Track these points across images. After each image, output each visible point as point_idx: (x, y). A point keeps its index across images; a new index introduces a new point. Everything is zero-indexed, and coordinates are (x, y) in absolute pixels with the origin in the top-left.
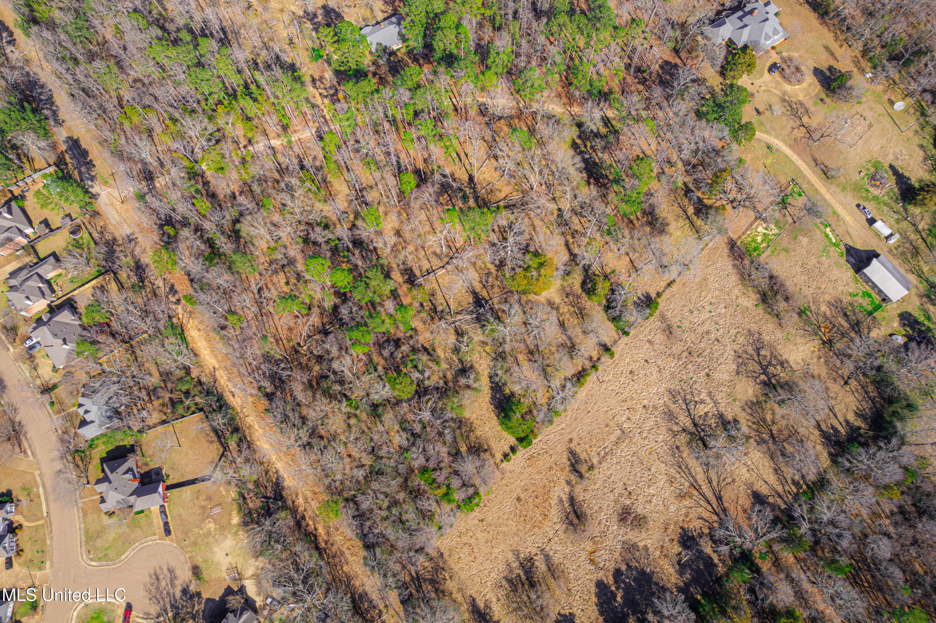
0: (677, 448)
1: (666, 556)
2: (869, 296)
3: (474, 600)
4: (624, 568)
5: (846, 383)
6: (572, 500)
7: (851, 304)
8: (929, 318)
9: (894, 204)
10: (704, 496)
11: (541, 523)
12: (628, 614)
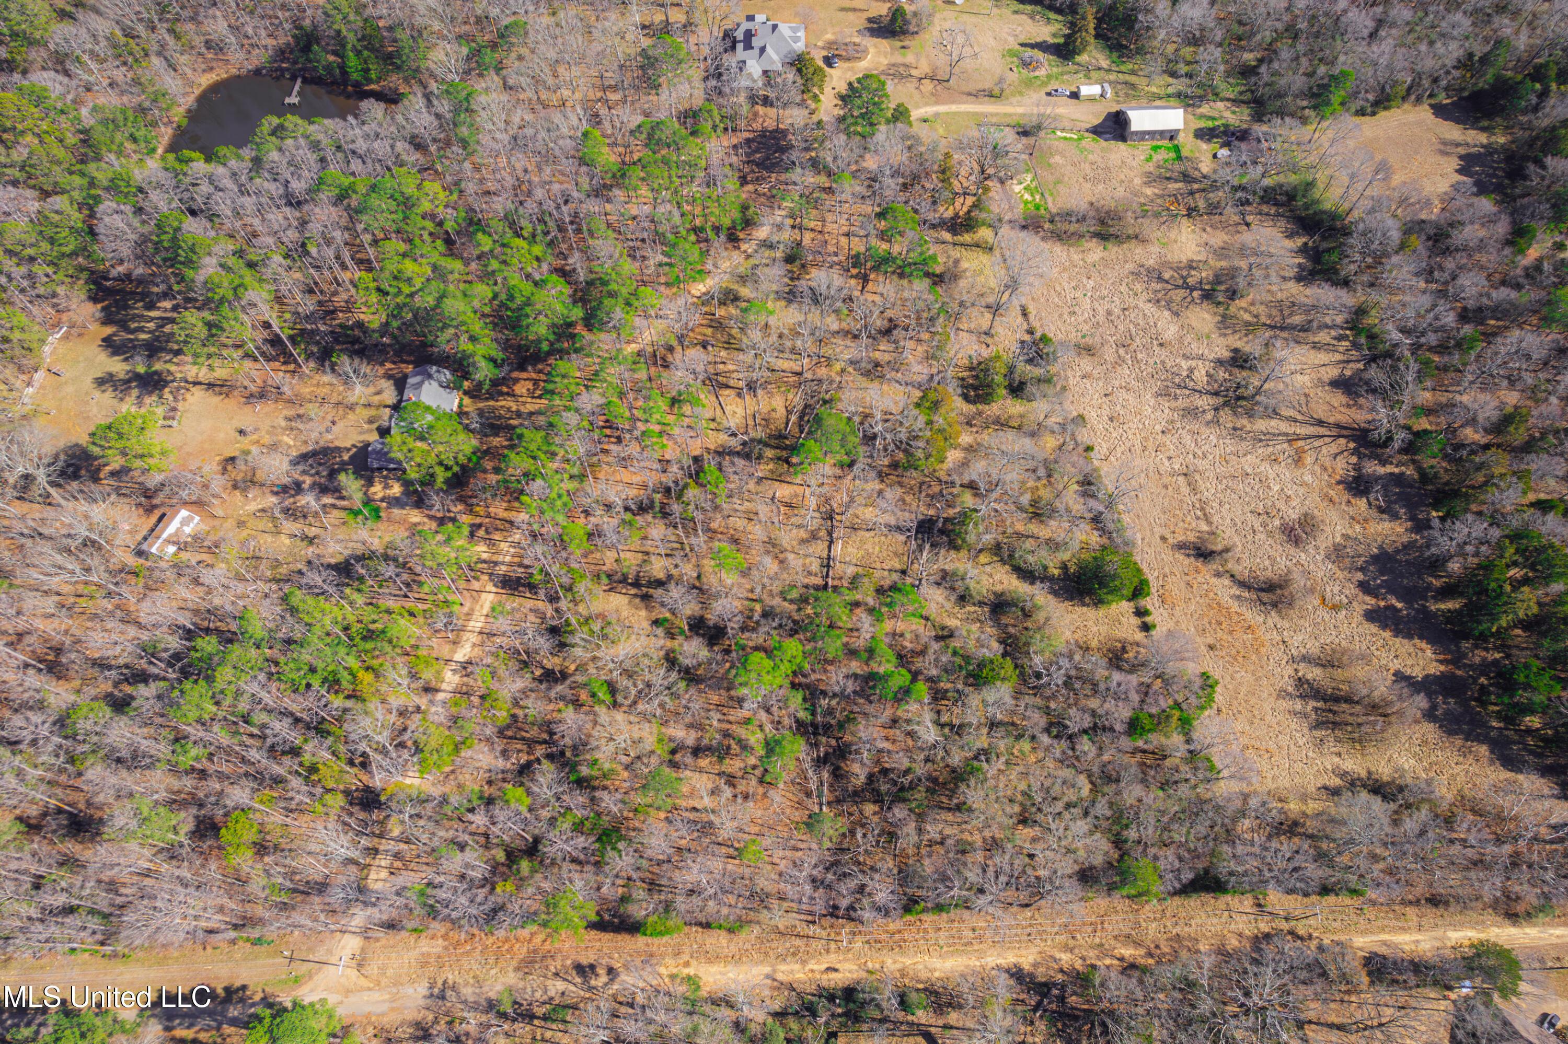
0: (1235, 429)
1: (1366, 520)
2: (1159, 147)
3: (1326, 788)
4: (1360, 576)
5: (1248, 225)
6: (1242, 584)
7: (1159, 167)
8: (1213, 119)
9: (1066, 69)
10: (1310, 437)
11: (1256, 639)
12: (1424, 606)
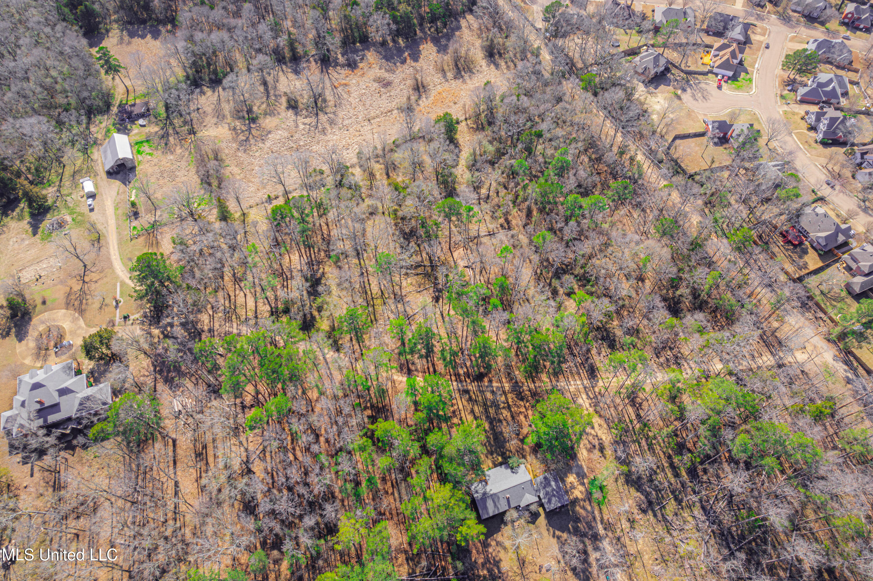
0: (336, 106)
1: (370, 63)
4: (398, 64)
5: (198, 109)
6: (419, 97)
7: (157, 149)
10: (331, 82)
11: (443, 92)
12: (403, 47)
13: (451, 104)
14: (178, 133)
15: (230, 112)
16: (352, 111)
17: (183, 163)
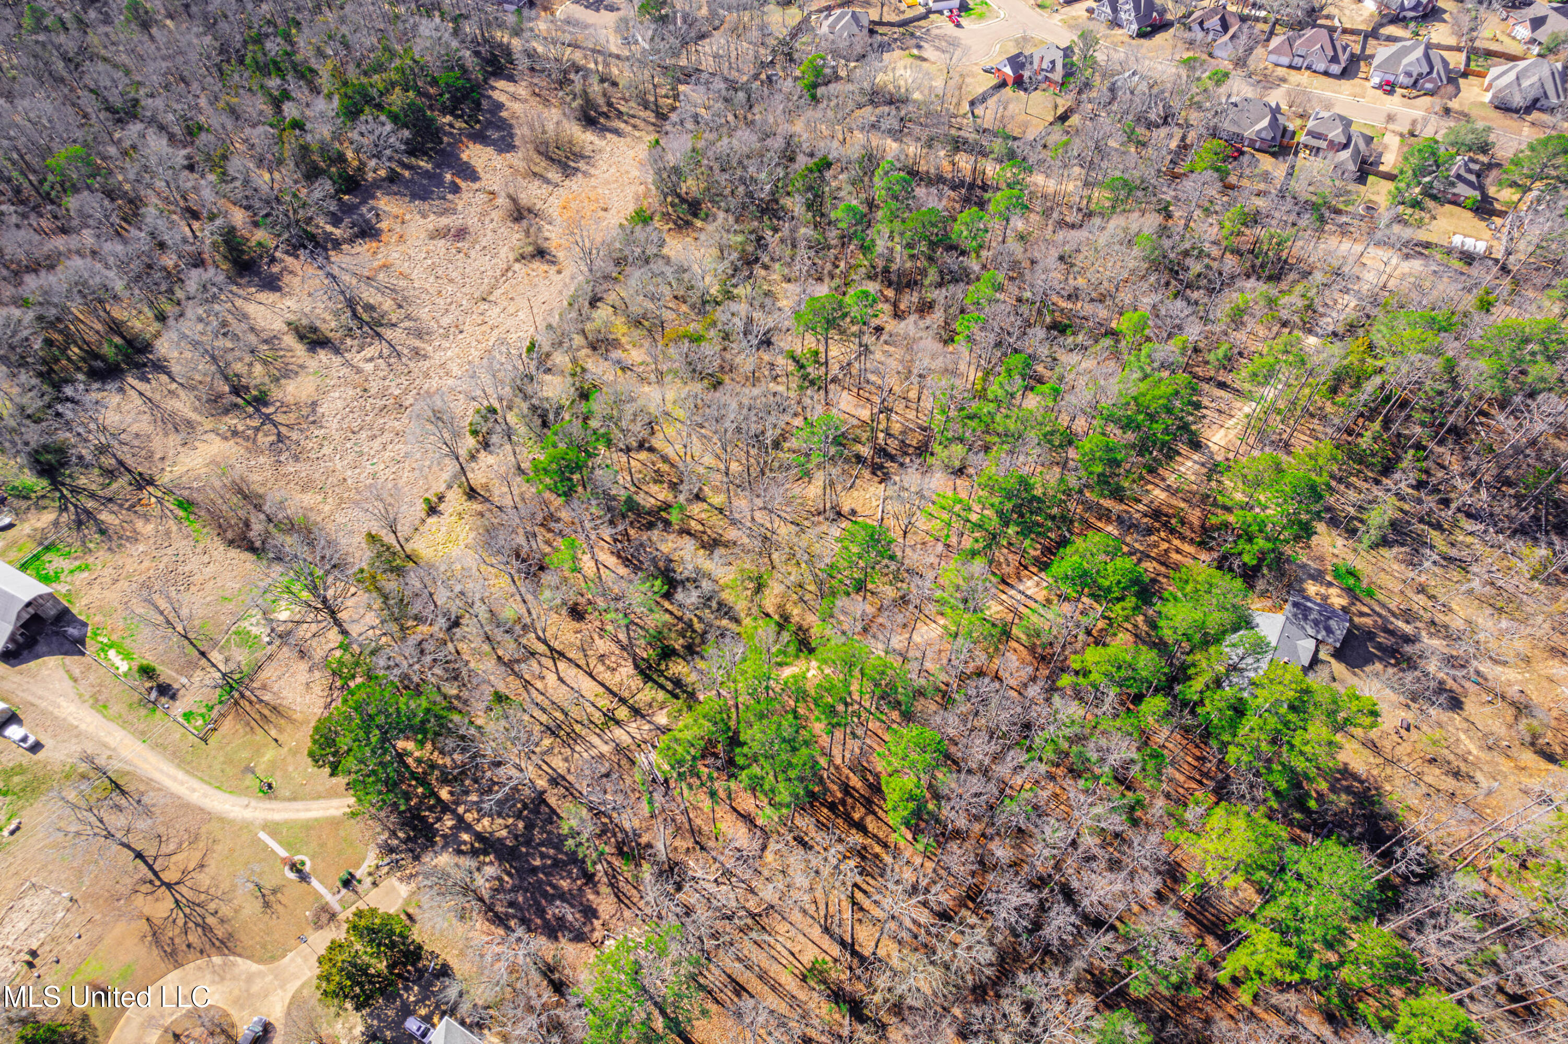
0: (401, 306)
1: (396, 217)
13: (602, 213)
14: (110, 500)
15: (195, 409)
16: (441, 301)
17: (180, 544)
